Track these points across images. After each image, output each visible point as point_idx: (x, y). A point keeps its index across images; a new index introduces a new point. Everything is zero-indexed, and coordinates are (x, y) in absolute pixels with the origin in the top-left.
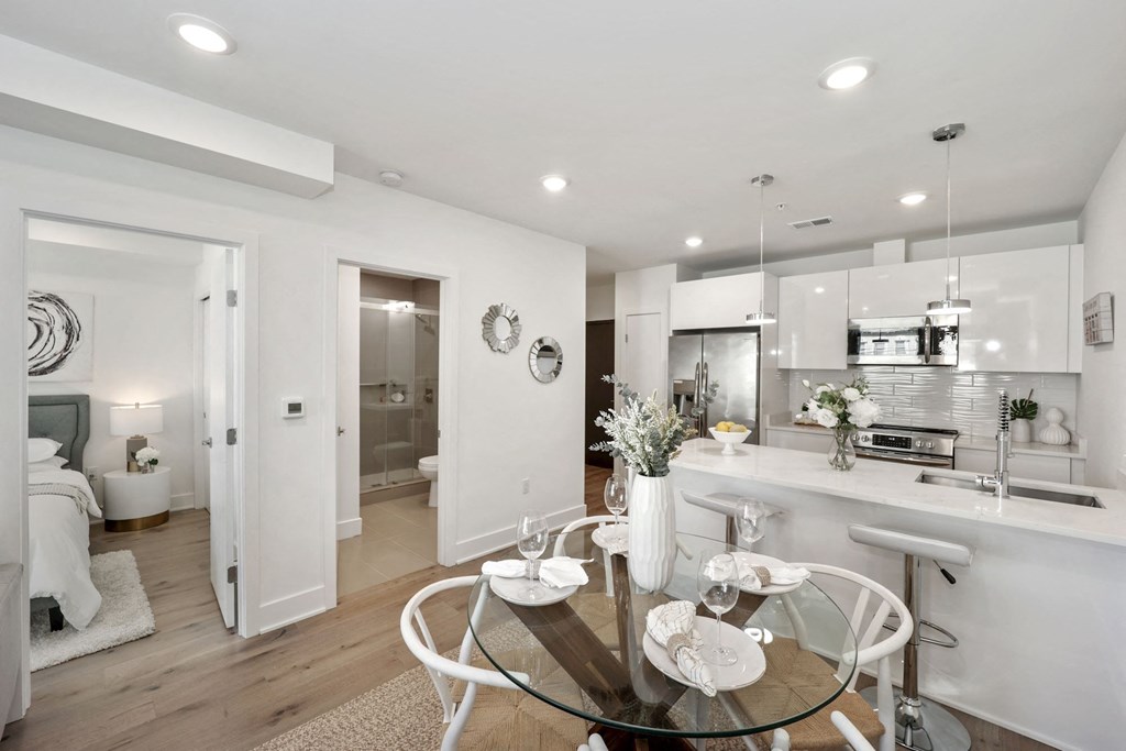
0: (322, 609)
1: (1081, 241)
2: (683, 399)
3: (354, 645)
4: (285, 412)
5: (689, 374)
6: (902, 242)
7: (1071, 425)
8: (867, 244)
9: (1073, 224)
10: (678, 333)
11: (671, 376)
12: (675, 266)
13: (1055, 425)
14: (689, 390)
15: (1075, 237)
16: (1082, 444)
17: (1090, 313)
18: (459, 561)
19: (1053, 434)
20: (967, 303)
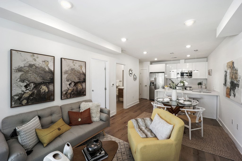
0: (115, 114)
1: (207, 62)
2: (152, 83)
3: (125, 117)
4: (112, 85)
5: (153, 79)
6: (184, 60)
7: (206, 86)
8: (179, 60)
9: (206, 59)
10: (150, 73)
11: (150, 80)
12: (150, 62)
13: (204, 86)
14: (153, 82)
15: (206, 61)
16: (208, 88)
17: (209, 71)
18: (127, 108)
19: (204, 87)
20: (198, 71)
